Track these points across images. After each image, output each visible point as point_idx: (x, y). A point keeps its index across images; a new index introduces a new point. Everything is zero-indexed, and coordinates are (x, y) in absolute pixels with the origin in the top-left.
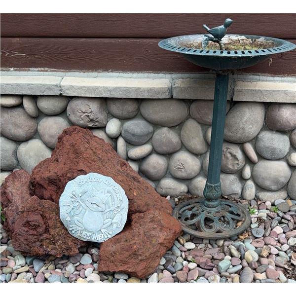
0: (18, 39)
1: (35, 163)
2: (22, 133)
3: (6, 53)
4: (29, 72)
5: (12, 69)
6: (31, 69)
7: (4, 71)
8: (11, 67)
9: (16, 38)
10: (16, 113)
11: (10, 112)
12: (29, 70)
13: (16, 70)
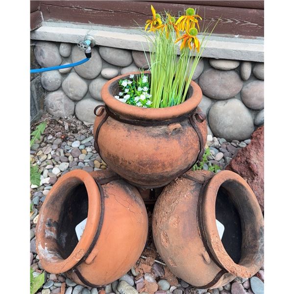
0: (255, 11)
1: (231, 121)
2: (227, 93)
3: (237, 22)
4: (254, 40)
5: (237, 36)
6: (258, 37)
7: (228, 37)
8: (237, 34)
9: (254, 10)
10: (228, 76)
11: (222, 74)
12: (256, 39)
13: (241, 37)
